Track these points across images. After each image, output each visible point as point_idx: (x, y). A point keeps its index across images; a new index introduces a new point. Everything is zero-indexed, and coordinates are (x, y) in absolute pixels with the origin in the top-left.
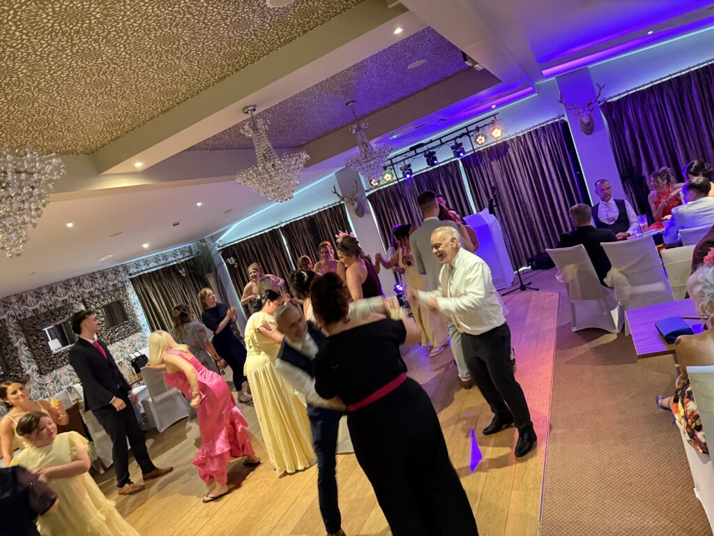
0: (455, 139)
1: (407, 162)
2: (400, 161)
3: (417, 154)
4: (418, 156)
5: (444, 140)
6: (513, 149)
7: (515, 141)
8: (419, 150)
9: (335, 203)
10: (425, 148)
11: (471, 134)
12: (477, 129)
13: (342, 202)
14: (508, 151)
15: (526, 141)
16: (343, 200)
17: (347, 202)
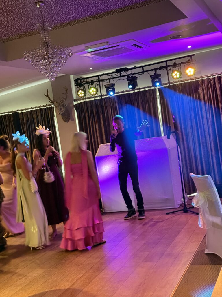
0: (155, 70)
1: (112, 82)
2: (106, 80)
3: (121, 76)
4: (122, 78)
5: (145, 69)
6: (203, 89)
7: (206, 82)
8: (123, 73)
9: (46, 106)
10: (129, 72)
11: (169, 68)
12: (175, 65)
13: (52, 106)
14: (198, 89)
15: (215, 84)
16: (54, 104)
17: (56, 107)
